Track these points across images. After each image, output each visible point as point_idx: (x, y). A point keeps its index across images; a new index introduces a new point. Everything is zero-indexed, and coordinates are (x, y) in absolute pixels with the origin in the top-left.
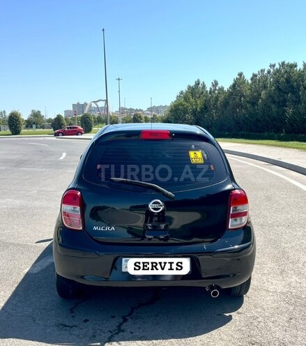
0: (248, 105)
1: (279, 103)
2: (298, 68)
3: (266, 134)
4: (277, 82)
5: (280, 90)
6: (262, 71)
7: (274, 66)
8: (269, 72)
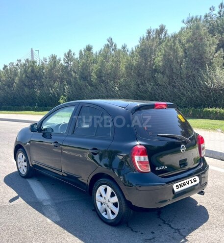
0: (6, 87)
1: (29, 86)
2: (38, 64)
3: (24, 107)
4: (25, 71)
5: (28, 77)
6: (12, 63)
7: (20, 61)
8: (17, 65)
